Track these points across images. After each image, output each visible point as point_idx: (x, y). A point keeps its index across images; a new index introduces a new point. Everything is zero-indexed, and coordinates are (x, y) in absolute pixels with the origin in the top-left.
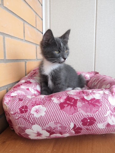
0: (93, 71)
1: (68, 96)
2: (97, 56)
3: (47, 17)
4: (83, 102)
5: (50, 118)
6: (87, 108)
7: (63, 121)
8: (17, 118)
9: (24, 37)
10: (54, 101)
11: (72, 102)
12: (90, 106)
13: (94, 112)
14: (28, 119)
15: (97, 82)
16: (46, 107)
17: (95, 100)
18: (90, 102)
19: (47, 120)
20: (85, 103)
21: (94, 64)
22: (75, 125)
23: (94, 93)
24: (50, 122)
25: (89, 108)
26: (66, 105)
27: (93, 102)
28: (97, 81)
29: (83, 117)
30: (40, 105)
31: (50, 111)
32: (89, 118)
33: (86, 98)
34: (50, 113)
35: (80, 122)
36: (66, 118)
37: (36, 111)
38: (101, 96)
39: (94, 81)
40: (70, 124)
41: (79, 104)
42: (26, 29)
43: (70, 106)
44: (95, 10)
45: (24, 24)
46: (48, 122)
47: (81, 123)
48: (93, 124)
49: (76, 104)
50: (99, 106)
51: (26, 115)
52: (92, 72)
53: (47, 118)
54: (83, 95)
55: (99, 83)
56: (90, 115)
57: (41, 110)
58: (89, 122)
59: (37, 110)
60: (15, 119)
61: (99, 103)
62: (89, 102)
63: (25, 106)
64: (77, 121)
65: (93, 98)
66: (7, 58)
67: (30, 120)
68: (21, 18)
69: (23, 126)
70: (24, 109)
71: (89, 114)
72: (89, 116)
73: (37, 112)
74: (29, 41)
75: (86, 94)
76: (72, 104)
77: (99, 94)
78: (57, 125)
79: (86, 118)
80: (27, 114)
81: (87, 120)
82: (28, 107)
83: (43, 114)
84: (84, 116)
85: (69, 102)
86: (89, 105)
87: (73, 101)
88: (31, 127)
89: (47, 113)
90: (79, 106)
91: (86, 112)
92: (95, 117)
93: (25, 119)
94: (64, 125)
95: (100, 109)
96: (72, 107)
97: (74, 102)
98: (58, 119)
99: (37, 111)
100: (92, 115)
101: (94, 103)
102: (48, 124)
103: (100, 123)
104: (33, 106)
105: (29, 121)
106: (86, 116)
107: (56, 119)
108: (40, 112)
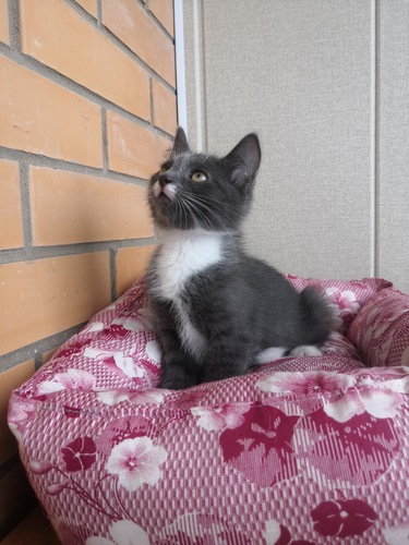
0: (372, 276)
1: (258, 403)
2: (382, 220)
3: (194, 82)
4: (319, 431)
5: (182, 495)
6: (335, 456)
7: (234, 511)
8: (53, 488)
9: (106, 158)
10: (198, 423)
11: (273, 430)
12: (348, 450)
13: (368, 477)
14: (96, 495)
15: (385, 327)
16: (166, 447)
17: (370, 421)
18: (348, 430)
19: (170, 505)
20: (326, 433)
21: (372, 249)
22: (284, 530)
23: (366, 391)
24: (182, 512)
25: (344, 457)
26: (247, 443)
27: (362, 430)
28: (382, 322)
29: (317, 496)
30: (145, 437)
31: (183, 465)
32: (347, 505)
33: (329, 410)
34: (182, 475)
35: (308, 521)
36: (246, 500)
37: (127, 464)
38: (394, 403)
39: (374, 322)
40: (263, 526)
41: (302, 439)
42: (113, 129)
43: (262, 445)
44: (373, 48)
45: (104, 112)
46: (175, 514)
47: (312, 523)
48: (366, 528)
49: (289, 438)
50: (387, 451)
51: (86, 479)
52: (365, 280)
53: (169, 496)
54: (319, 396)
55: (392, 333)
56: (348, 488)
57: (145, 458)
58: (344, 520)
59: (130, 459)
60: (47, 492)
61: (389, 437)
62: (342, 433)
63: (86, 438)
64: (292, 512)
65: (362, 412)
66: (36, 243)
67: (104, 502)
68: (94, 94)
69: (77, 523)
70: (82, 454)
71: (345, 486)
72: (345, 493)
73: (131, 469)
74: (124, 175)
75: (333, 393)
76: (272, 439)
77: (389, 392)
78: (209, 527)
79: (330, 503)
80: (90, 476)
81: (337, 512)
82: (97, 446)
83: (154, 477)
84: (323, 496)
85: (260, 430)
86: (345, 446)
87: (276, 424)
88: (107, 530)
89: (167, 473)
90: (300, 448)
91: (333, 477)
92: (369, 502)
93: (84, 495)
94: (239, 529)
95: (394, 464)
96: (273, 451)
97: (279, 430)
98: (212, 504)
99: (130, 463)
100: (360, 490)
101: (367, 436)
102: (172, 522)
103: (393, 524)
104: (116, 440)
105: (100, 506)
106: (332, 494)
107: (203, 502)
108: (141, 467)
